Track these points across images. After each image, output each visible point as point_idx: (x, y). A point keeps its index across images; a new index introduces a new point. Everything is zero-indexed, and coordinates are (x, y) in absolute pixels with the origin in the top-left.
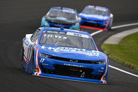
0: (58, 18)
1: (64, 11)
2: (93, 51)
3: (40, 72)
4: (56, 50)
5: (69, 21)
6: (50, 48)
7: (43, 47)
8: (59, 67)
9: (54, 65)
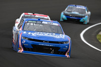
0: (73, 13)
1: (77, 7)
2: (61, 35)
3: (22, 50)
4: (33, 34)
5: (81, 15)
6: (29, 33)
7: (25, 32)
8: (36, 46)
9: (32, 45)
